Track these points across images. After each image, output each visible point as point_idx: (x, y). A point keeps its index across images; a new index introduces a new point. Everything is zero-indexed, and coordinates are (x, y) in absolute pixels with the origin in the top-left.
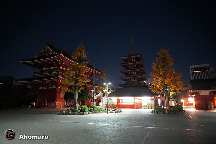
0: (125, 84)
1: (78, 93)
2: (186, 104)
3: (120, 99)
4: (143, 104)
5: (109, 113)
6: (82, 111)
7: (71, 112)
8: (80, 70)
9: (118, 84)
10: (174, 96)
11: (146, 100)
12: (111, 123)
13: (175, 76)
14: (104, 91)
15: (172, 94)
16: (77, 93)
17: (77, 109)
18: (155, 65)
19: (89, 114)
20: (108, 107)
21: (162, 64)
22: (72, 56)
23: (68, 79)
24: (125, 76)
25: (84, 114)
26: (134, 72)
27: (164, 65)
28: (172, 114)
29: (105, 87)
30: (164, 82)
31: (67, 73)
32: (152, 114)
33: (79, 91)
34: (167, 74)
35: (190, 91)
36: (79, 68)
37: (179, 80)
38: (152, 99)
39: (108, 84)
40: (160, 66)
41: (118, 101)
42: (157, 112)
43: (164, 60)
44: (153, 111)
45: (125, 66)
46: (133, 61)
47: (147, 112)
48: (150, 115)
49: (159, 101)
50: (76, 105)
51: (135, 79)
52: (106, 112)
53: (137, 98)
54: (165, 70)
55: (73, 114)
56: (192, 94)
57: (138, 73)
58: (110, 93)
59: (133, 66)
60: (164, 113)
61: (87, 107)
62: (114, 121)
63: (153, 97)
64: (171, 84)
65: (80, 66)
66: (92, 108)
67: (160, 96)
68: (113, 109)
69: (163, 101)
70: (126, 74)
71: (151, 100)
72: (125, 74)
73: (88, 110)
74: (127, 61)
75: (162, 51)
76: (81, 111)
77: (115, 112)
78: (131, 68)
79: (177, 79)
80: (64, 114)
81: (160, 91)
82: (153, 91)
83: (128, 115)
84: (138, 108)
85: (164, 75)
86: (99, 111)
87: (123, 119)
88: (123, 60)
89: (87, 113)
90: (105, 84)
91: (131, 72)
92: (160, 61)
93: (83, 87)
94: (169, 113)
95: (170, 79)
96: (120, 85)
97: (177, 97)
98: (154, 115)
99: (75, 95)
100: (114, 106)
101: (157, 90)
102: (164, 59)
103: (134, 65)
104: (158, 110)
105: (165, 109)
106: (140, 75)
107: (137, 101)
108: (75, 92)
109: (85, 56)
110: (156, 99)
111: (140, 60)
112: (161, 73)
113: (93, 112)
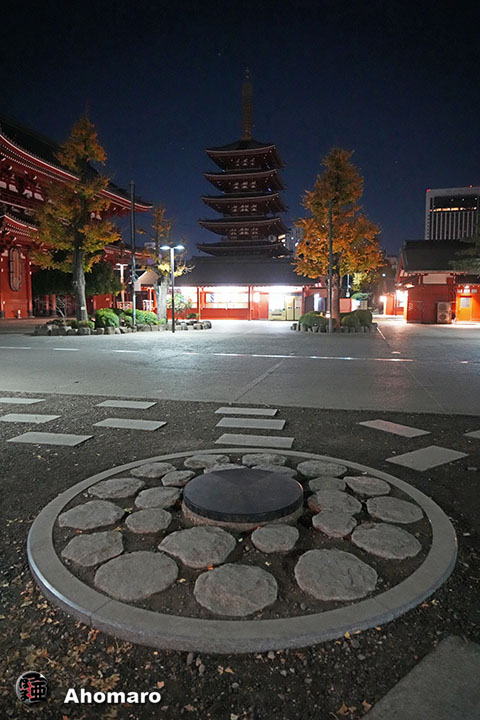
0: (218, 245)
1: (86, 274)
2: (391, 308)
3: (206, 293)
4: (273, 308)
5: (178, 329)
6: (102, 326)
7: (70, 328)
8: (86, 202)
9: (198, 244)
10: (364, 287)
11: (280, 297)
12: (190, 351)
13: (362, 231)
14: (163, 267)
15: (358, 279)
16: (82, 273)
17: (86, 319)
18: (312, 195)
19: (122, 332)
20: (176, 315)
21: (332, 196)
22: (60, 157)
23: (53, 232)
24: (220, 216)
25: (108, 334)
26: (250, 204)
27: (336, 199)
28: (343, 331)
29: (165, 257)
30: (331, 247)
31: (49, 210)
32: (293, 331)
33: (89, 269)
34: (342, 224)
35: (402, 271)
36: (85, 196)
37: (370, 244)
38: (297, 294)
39: (173, 250)
40: (324, 201)
41: (201, 297)
42: (307, 327)
43: (338, 182)
44: (295, 325)
45: (222, 181)
46: (249, 166)
47: (282, 327)
48: (288, 335)
49: (317, 298)
50: (82, 308)
51: (250, 228)
52: (171, 327)
53: (255, 288)
54: (336, 213)
55: (78, 334)
56: (405, 281)
57: (263, 208)
58: (180, 273)
59: (249, 186)
60: (324, 330)
61: (114, 315)
62: (197, 347)
63: (300, 289)
64: (349, 254)
65: (89, 192)
66: (130, 318)
67: (320, 285)
68: (188, 321)
69: (326, 299)
70: (225, 209)
71: (294, 297)
72: (219, 211)
73: (117, 322)
74: (225, 164)
75: (336, 152)
76: (98, 324)
77: (195, 328)
78: (241, 190)
79: (365, 239)
80: (50, 334)
81: (320, 271)
82: (300, 271)
83: (231, 334)
84: (256, 317)
85: (332, 226)
86: (150, 325)
87: (219, 343)
88: (216, 160)
89: (117, 329)
90: (165, 248)
91: (239, 205)
92: (328, 185)
93: (98, 256)
94: (335, 330)
95: (346, 239)
96: (203, 247)
97: (370, 289)
98: (299, 333)
99: (77, 279)
100: (190, 313)
101: (313, 269)
102: (338, 178)
103: (249, 181)
104: (310, 321)
105: (327, 320)
106: (268, 215)
107: (256, 298)
108: (76, 270)
109: (100, 156)
110: (308, 293)
111: (270, 164)
112: (326, 221)
113: (133, 328)
